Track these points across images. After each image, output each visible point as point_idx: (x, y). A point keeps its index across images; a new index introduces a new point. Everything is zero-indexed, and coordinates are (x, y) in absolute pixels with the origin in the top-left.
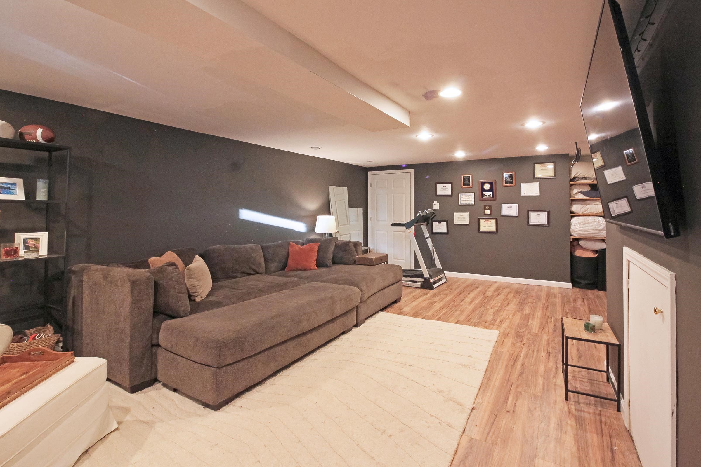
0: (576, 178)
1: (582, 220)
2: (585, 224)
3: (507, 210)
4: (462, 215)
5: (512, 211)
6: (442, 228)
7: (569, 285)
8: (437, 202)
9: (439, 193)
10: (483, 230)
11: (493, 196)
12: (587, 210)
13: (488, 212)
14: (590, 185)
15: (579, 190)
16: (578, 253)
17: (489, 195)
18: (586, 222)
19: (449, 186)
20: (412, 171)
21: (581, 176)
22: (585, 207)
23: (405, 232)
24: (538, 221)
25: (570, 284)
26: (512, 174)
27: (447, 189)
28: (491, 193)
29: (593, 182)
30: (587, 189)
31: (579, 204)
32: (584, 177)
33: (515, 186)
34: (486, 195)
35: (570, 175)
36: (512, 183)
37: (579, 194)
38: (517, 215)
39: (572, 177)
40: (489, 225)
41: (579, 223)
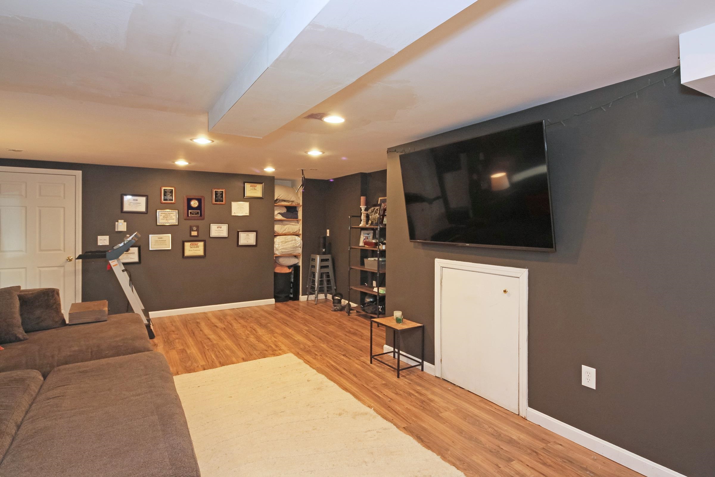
0: (278, 200)
1: (283, 240)
2: (286, 242)
3: (216, 230)
4: (161, 238)
5: (222, 232)
6: (131, 256)
7: (272, 301)
8: (123, 221)
9: (127, 208)
10: (188, 254)
11: (201, 215)
12: (285, 230)
13: (194, 233)
14: (287, 207)
15: (279, 212)
16: (278, 270)
17: (196, 214)
18: (287, 241)
19: (143, 200)
20: (79, 173)
21: (282, 198)
22: (284, 227)
23: (63, 266)
24: (248, 242)
25: (274, 300)
26: (223, 192)
27: (140, 204)
28: (199, 211)
29: (291, 205)
30: (284, 210)
31: (279, 224)
32: (284, 199)
33: (225, 204)
34: (193, 214)
35: (274, 197)
36: (222, 201)
37: (279, 215)
38: (227, 236)
39: (275, 199)
40: (195, 249)
41: (282, 242)
